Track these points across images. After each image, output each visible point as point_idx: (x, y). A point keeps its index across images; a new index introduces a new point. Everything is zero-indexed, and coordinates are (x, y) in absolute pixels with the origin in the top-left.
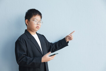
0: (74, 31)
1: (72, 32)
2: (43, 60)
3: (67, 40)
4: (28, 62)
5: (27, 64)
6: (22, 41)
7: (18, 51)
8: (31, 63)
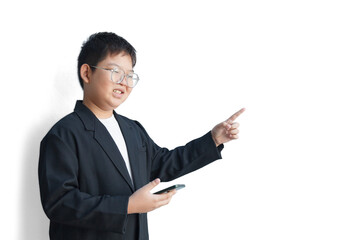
0: (242, 111)
1: (237, 114)
2: (134, 204)
3: (219, 139)
4: (81, 209)
5: (79, 215)
6: (63, 138)
7: (49, 172)
8: (91, 215)
